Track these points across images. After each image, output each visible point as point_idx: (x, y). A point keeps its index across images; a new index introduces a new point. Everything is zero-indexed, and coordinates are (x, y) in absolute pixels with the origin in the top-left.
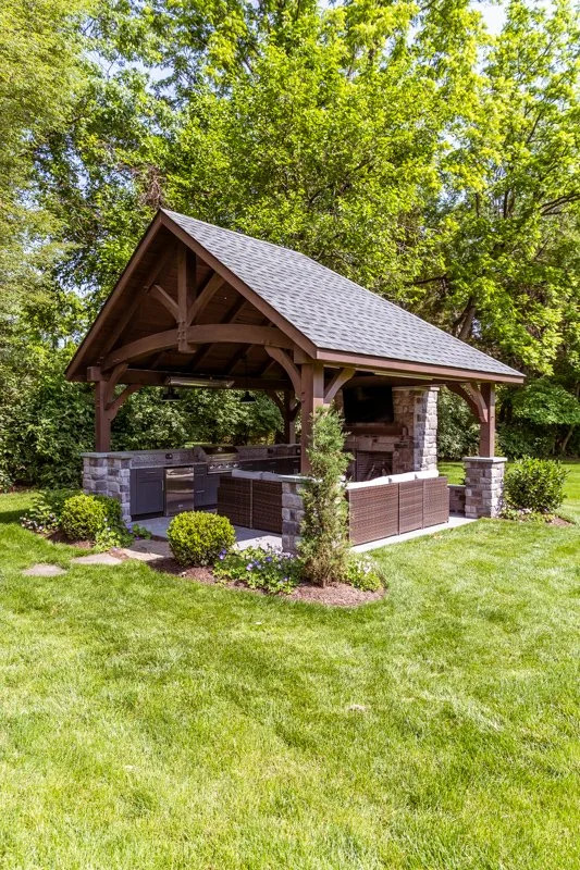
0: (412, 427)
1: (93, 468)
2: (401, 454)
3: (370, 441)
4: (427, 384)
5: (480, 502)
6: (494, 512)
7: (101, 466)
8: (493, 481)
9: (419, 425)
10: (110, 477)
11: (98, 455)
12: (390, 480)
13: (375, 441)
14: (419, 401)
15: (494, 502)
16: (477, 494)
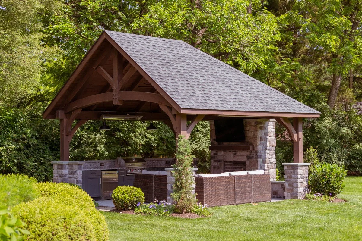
0: (257, 145)
1: (60, 170)
2: (250, 162)
3: (232, 154)
4: (267, 118)
5: (292, 190)
6: (300, 196)
7: (65, 169)
8: (299, 177)
9: (261, 144)
10: (70, 176)
11: (64, 162)
12: (230, 174)
13: (235, 154)
14: (261, 128)
15: (301, 190)
16: (291, 185)
